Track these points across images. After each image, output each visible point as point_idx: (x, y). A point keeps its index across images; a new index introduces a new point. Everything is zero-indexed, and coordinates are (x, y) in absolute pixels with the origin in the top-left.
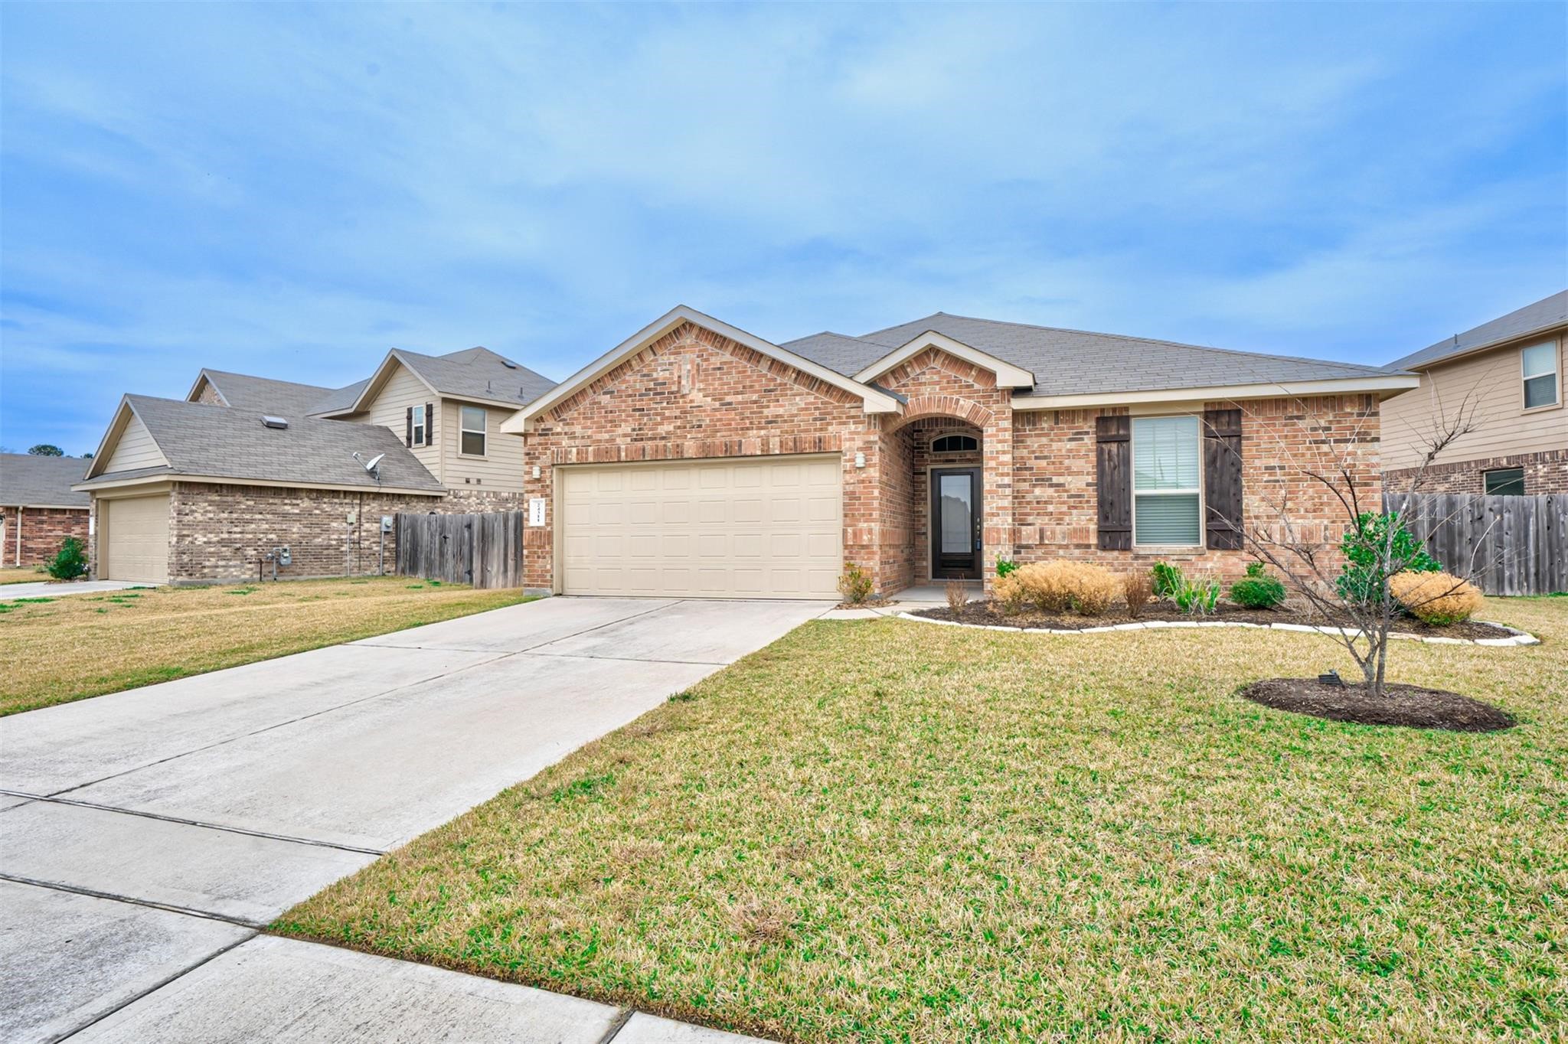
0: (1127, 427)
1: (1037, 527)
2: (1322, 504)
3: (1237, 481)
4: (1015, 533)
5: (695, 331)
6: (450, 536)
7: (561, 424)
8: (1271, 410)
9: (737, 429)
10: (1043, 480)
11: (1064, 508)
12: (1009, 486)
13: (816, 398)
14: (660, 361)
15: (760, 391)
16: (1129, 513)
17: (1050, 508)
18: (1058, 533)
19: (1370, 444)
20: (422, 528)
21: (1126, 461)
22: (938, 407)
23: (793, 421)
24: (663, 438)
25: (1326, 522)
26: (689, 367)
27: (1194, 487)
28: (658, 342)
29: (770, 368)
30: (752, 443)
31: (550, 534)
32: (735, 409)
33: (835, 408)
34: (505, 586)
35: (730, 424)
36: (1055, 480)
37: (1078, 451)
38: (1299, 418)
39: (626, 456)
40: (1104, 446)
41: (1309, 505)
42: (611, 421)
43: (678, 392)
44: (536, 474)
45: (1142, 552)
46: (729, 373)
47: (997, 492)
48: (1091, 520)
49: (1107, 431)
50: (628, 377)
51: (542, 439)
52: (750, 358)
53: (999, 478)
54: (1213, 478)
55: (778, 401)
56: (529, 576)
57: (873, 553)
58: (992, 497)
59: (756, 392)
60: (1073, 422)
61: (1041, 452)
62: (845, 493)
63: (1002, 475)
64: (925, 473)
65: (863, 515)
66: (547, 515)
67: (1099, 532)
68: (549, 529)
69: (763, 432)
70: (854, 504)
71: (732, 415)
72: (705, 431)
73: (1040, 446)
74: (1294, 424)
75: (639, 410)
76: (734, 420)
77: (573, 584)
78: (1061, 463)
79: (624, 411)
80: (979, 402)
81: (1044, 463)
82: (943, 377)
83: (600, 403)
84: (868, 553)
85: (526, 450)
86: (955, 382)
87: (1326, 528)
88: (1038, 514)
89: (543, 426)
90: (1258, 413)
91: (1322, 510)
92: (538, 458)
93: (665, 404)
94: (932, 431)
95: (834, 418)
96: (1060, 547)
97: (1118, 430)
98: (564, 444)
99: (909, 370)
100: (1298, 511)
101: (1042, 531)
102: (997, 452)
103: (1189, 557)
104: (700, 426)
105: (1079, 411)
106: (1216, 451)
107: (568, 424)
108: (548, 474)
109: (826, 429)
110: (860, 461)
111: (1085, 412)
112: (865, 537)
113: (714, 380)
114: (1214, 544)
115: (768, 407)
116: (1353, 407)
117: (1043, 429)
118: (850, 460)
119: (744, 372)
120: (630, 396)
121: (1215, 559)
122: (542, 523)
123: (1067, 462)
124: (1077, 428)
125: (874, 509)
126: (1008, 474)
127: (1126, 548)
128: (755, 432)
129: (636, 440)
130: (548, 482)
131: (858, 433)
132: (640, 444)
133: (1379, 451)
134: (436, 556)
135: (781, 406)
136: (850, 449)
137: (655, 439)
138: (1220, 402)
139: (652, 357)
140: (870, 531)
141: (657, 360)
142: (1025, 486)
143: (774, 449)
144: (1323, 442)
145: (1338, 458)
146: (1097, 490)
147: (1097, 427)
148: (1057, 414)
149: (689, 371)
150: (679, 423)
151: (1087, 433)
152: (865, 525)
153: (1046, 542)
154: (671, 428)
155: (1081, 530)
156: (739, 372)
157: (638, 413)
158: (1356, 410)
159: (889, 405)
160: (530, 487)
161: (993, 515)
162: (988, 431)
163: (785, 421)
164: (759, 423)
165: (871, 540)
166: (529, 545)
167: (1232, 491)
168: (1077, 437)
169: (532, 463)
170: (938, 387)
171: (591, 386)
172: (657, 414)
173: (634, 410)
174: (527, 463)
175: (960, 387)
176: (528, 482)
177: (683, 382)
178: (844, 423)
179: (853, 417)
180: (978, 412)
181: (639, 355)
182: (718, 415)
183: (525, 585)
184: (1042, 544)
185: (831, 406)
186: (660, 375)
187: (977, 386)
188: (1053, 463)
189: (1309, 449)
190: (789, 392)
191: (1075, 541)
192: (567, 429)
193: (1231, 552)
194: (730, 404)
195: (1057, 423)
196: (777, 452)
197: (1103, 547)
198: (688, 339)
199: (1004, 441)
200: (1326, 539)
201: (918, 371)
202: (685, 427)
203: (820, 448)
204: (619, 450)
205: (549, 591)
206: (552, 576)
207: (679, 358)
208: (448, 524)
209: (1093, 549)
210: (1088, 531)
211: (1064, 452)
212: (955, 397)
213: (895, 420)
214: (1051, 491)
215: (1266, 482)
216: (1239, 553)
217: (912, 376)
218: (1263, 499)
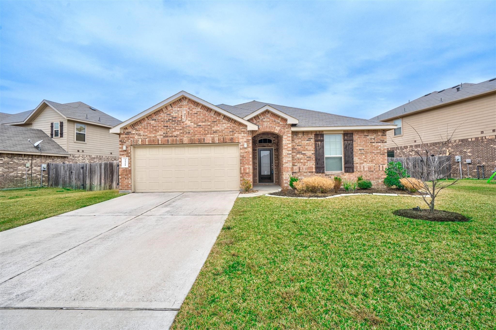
0: (323, 137)
1: (298, 166)
2: (373, 160)
3: (352, 153)
4: (292, 169)
5: (187, 100)
6: (74, 172)
7: (135, 130)
8: (360, 133)
9: (203, 134)
10: (299, 152)
11: (306, 161)
12: (291, 154)
13: (230, 125)
14: (174, 110)
15: (211, 122)
16: (324, 162)
17: (302, 161)
18: (304, 168)
19: (384, 143)
20: (60, 169)
21: (323, 147)
22: (269, 129)
23: (222, 132)
24: (175, 137)
25: (374, 165)
26: (185, 112)
27: (340, 155)
28: (173, 103)
29: (214, 114)
30: (208, 139)
31: (130, 170)
32: (202, 127)
33: (237, 128)
34: (100, 190)
35: (201, 133)
36: (303, 152)
37: (309, 144)
38: (367, 136)
39: (161, 142)
40: (317, 142)
41: (370, 160)
42: (155, 130)
43: (181, 121)
44: (124, 148)
45: (327, 174)
46: (200, 115)
47: (287, 156)
48: (313, 164)
49: (317, 138)
50: (162, 114)
51: (127, 136)
52: (207, 110)
53: (288, 152)
54: (346, 152)
55: (217, 125)
56: (121, 186)
57: (250, 175)
58: (286, 158)
59: (209, 122)
60: (308, 135)
61: (299, 144)
62: (241, 156)
63: (289, 151)
64: (256, 150)
65: (247, 163)
66: (129, 163)
67: (316, 168)
68: (130, 168)
69: (212, 135)
70: (244, 160)
71: (201, 129)
72: (191, 134)
73: (298, 142)
74: (366, 138)
75: (166, 126)
76: (202, 131)
77: (139, 188)
78: (305, 147)
79: (160, 127)
80: (282, 128)
81: (300, 147)
82: (271, 120)
83: (150, 123)
84: (248, 175)
85: (120, 139)
86: (274, 122)
87: (374, 166)
88: (298, 163)
89: (127, 131)
90: (357, 134)
91: (373, 161)
92: (125, 143)
93: (176, 125)
94: (258, 137)
95: (237, 132)
96: (305, 172)
97: (321, 138)
98: (136, 137)
99: (260, 117)
100: (367, 161)
101: (299, 168)
102: (287, 144)
103: (340, 175)
104: (189, 133)
105: (310, 132)
106: (347, 145)
107: (137, 131)
108: (129, 148)
109: (234, 135)
110: (245, 146)
111: (311, 132)
112: (247, 170)
113: (194, 117)
114: (346, 171)
115: (214, 127)
116: (380, 134)
117: (299, 137)
118: (242, 145)
119: (205, 115)
120: (163, 121)
121: (347, 175)
122: (127, 166)
123: (306, 147)
124: (309, 137)
125: (250, 161)
126: (290, 151)
127: (323, 173)
128: (209, 135)
129: (165, 137)
130: (129, 151)
131: (245, 137)
132: (166, 138)
133: (386, 145)
134: (67, 179)
135: (219, 127)
136: (242, 142)
137: (172, 137)
138: (347, 131)
139: (171, 108)
140: (249, 168)
141: (173, 109)
142: (294, 154)
143: (216, 141)
144: (373, 143)
145: (377, 147)
146: (315, 156)
147: (315, 137)
148: (303, 133)
149: (185, 114)
150: (181, 131)
151: (312, 138)
152: (247, 166)
153: (301, 171)
154: (178, 133)
155: (311, 167)
156: (203, 115)
157: (165, 128)
158: (381, 134)
159: (255, 128)
160: (122, 153)
161: (286, 163)
162: (285, 137)
163: (220, 132)
164: (211, 132)
165: (249, 171)
166: (121, 174)
167: (351, 156)
168: (309, 139)
169: (122, 144)
170: (269, 123)
171: (147, 117)
172: (173, 128)
173: (164, 126)
174: (120, 144)
175: (276, 123)
176: (121, 151)
177: (183, 117)
178: (240, 133)
179: (243, 131)
180: (281, 131)
181: (166, 107)
182: (196, 129)
183: (120, 189)
184: (299, 172)
185: (235, 128)
186: (174, 114)
187: (281, 123)
188: (302, 147)
189: (370, 144)
190: (221, 122)
191: (309, 171)
192: (137, 132)
193: (351, 173)
194: (200, 125)
195: (303, 135)
196: (217, 142)
197: (317, 172)
198: (185, 103)
199: (289, 140)
200: (374, 169)
201: (263, 118)
202: (184, 133)
203: (232, 141)
204: (158, 140)
205: (130, 191)
206: (131, 186)
207: (181, 109)
208: (73, 167)
209: (314, 173)
210: (313, 168)
211: (305, 144)
212: (274, 126)
213: (255, 133)
214: (302, 156)
215: (360, 153)
216: (353, 173)
217: (261, 119)
218: (359, 158)
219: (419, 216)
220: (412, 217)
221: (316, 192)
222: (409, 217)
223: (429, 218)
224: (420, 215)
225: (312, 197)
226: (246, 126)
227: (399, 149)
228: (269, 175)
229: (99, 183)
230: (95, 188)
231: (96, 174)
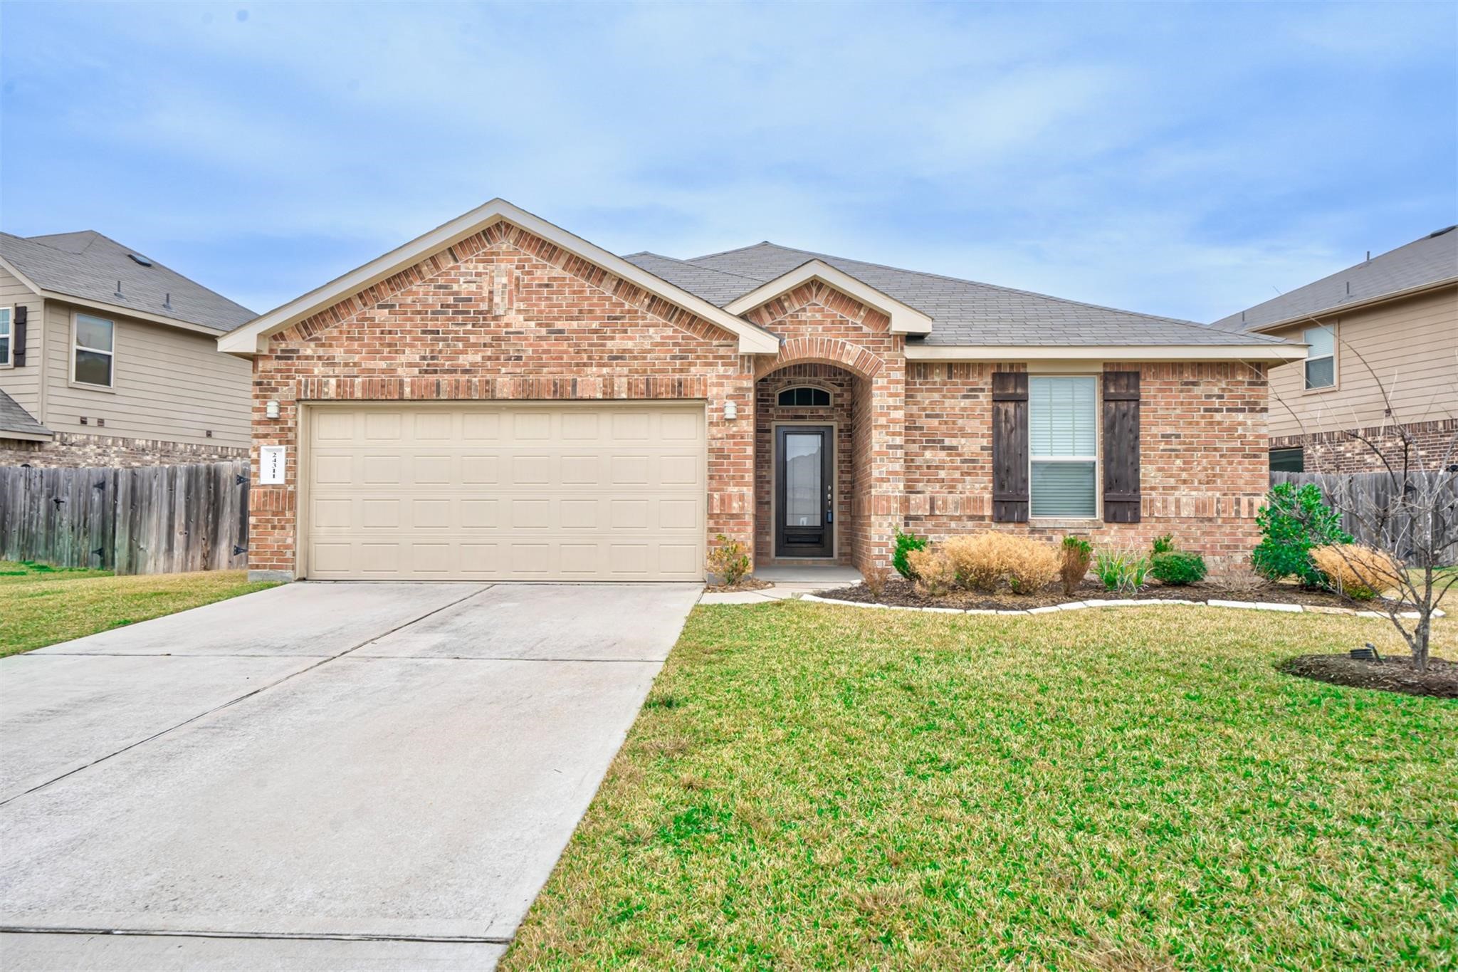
0: (1025, 386)
1: (927, 495)
2: (1214, 476)
3: (1134, 449)
4: (905, 502)
5: (513, 236)
6: (66, 499)
7: (312, 344)
8: (1168, 374)
9: (570, 365)
10: (934, 441)
11: (957, 475)
12: (901, 447)
13: (675, 331)
14: (463, 270)
15: (603, 318)
16: (1026, 481)
17: (942, 474)
18: (950, 502)
19: (1259, 415)
20: (14, 487)
21: (1024, 424)
22: (821, 351)
23: (645, 358)
24: (466, 371)
25: (1218, 494)
26: (505, 280)
27: (1090, 454)
28: (461, 244)
29: (616, 290)
30: (591, 382)
31: (292, 496)
32: (568, 339)
33: (699, 344)
34: (169, 570)
35: (562, 359)
36: (948, 442)
37: (973, 410)
38: (1194, 384)
39: (412, 392)
40: (1000, 405)
41: (1202, 476)
42: (390, 345)
43: (488, 312)
44: (272, 411)
45: (1039, 525)
46: (560, 292)
47: (887, 454)
48: (985, 488)
49: (1004, 388)
50: (417, 287)
51: (282, 364)
52: (590, 275)
53: (889, 438)
54: (1111, 445)
55: (626, 332)
56: (257, 554)
57: (745, 524)
58: (882, 460)
59: (595, 318)
60: (968, 376)
61: (933, 409)
62: (711, 450)
63: (894, 434)
64: (769, 431)
65: (733, 477)
66: (288, 469)
67: (994, 502)
68: (291, 488)
69: (605, 370)
70: (722, 464)
71: (565, 346)
72: (526, 365)
73: (931, 403)
74: (1189, 391)
75: (432, 332)
76: (566, 352)
77: (324, 563)
78: (954, 423)
79: (410, 332)
80: (869, 348)
81: (935, 422)
82: (827, 316)
83: (372, 319)
84: (738, 524)
85: (256, 378)
86: (841, 323)
87: (1218, 501)
88: (929, 481)
89: (283, 346)
90: (1156, 376)
91: (1215, 482)
92: (275, 390)
93: (469, 327)
94: (779, 380)
95: (698, 357)
96: (952, 518)
97: (1016, 389)
98: (316, 371)
99: (786, 304)
100: (1192, 482)
101: (932, 501)
102: (888, 408)
103: (1086, 531)
104: (519, 358)
105: (974, 364)
106: (1115, 416)
107: (323, 345)
108: (290, 412)
109: (688, 371)
110: (730, 412)
111: (981, 365)
112: (735, 505)
113: (540, 299)
114: (1111, 518)
115: (612, 338)
116: (1244, 376)
117: (934, 383)
118: (716, 410)
119: (581, 292)
120: (419, 312)
121: (1112, 533)
122: (280, 480)
123: (960, 422)
124: (972, 383)
125: (747, 471)
126: (900, 434)
127: (1023, 520)
128: (594, 369)
129: (426, 372)
130: (290, 424)
131: (728, 377)
132: (432, 378)
133: (1267, 422)
134: (39, 529)
135: (630, 338)
136: (718, 397)
137: (455, 371)
138: (1119, 363)
139: (452, 264)
140: (742, 497)
141: (458, 268)
142: (914, 448)
143: (619, 393)
144: (1217, 410)
145: (1231, 429)
146: (993, 455)
147: (993, 384)
148: (951, 367)
149: (505, 286)
150: (489, 352)
151: (982, 390)
152: (736, 489)
153: (937, 512)
154: (478, 358)
155: (975, 500)
156: (574, 292)
157: (429, 337)
158: (1247, 379)
159: (768, 345)
160: (261, 430)
161: (882, 480)
162: (879, 382)
163: (635, 358)
164: (601, 358)
165: (742, 508)
166: (258, 510)
167: (1130, 459)
168: (972, 393)
169: (265, 397)
170: (820, 328)
171: (360, 296)
172: (458, 339)
173: (424, 332)
174: (257, 397)
175: (847, 329)
176: (259, 423)
177: (497, 299)
178: (710, 364)
179: (722, 357)
180: (866, 360)
181: (432, 258)
182: (545, 345)
183: (252, 567)
184: (932, 515)
185: (694, 343)
186: (463, 288)
187: (866, 329)
188: (946, 423)
189: (1203, 417)
190: (640, 322)
191: (968, 512)
192: (321, 352)
193: (1127, 526)
194: (561, 331)
195: (950, 377)
196: (624, 396)
197: (999, 519)
198: (504, 244)
199: (897, 395)
200: (1218, 512)
201: (798, 307)
202: (498, 359)
203: (680, 393)
204: (401, 384)
205: (289, 573)
206: (294, 554)
207: (491, 267)
208: (62, 481)
209: (987, 521)
210: (982, 501)
211: (957, 411)
212: (841, 340)
213: (769, 363)
214: (942, 455)
215: (1163, 450)
216: (1135, 526)
217: (790, 312)
218: (1160, 470)
219: (1369, 679)
220: (1346, 682)
221: (991, 592)
222: (1333, 681)
223: (1407, 685)
224: (1375, 675)
225: (978, 607)
226: (735, 337)
227: (1321, 443)
228: (814, 528)
229: (164, 546)
230: (150, 564)
231: (155, 509)
